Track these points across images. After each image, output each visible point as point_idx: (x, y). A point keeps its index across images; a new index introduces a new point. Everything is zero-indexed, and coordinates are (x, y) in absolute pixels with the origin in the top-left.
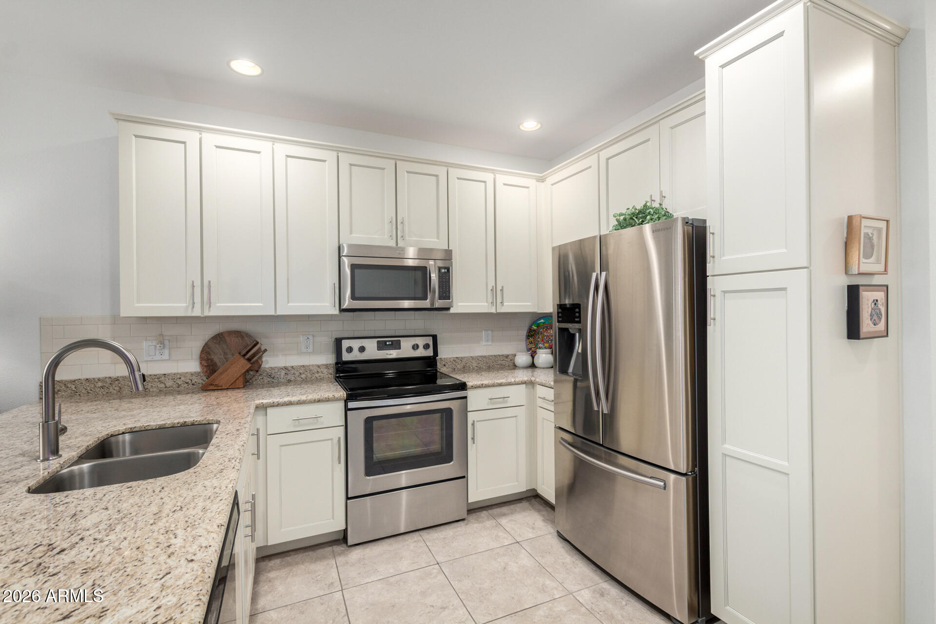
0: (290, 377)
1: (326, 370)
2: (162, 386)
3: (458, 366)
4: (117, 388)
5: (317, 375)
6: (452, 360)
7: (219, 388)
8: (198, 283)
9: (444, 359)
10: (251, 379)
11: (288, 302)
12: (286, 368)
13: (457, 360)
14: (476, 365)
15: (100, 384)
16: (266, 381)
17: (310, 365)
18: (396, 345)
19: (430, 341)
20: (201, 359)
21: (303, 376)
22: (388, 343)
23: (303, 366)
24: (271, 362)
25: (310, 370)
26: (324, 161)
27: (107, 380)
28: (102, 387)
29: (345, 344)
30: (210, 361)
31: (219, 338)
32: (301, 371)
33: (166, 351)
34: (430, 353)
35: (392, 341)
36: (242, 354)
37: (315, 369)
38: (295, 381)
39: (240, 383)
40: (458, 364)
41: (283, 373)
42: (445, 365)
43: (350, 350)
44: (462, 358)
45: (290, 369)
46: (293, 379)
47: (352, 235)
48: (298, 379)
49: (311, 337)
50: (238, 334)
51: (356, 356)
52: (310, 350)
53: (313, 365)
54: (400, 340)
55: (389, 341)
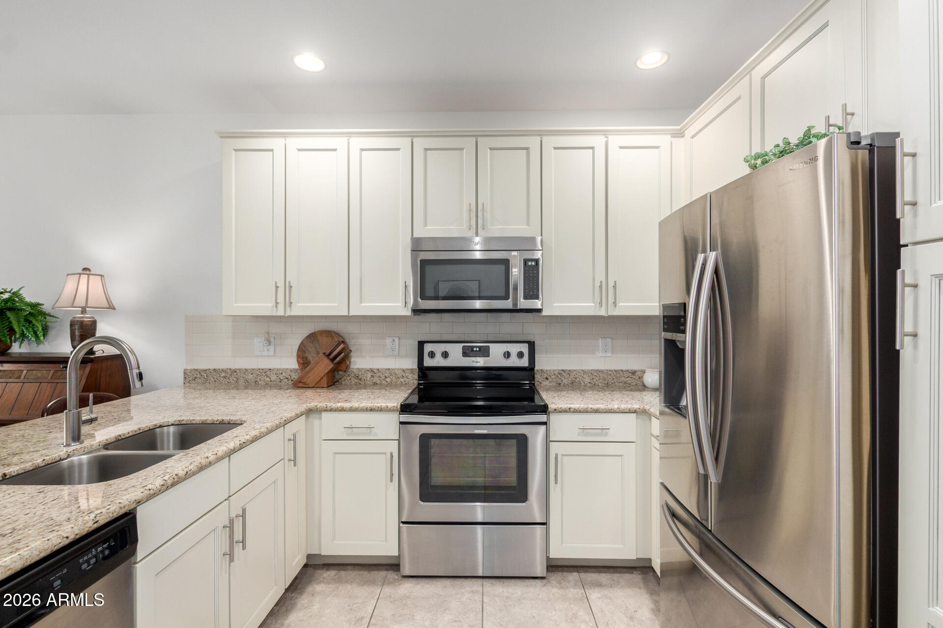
0: (376, 380)
1: (411, 375)
2: (268, 379)
3: (565, 381)
4: (235, 379)
5: (402, 380)
6: (556, 373)
7: (307, 386)
8: (281, 284)
9: (546, 371)
10: (340, 379)
11: (361, 302)
12: (372, 370)
13: (563, 373)
14: (589, 381)
15: (223, 374)
16: (353, 382)
17: (395, 369)
18: (484, 352)
19: (524, 348)
20: (298, 356)
21: (388, 380)
22: (475, 349)
23: (389, 369)
24: (359, 362)
25: (395, 374)
26: (398, 149)
27: (228, 371)
28: (225, 377)
29: (428, 348)
30: (305, 359)
31: (312, 337)
32: (386, 375)
33: (272, 348)
34: (524, 362)
35: (480, 347)
36: (327, 354)
37: (400, 374)
38: (381, 384)
39: (324, 382)
40: (565, 379)
41: (369, 375)
42: (547, 379)
43: (432, 355)
44: (569, 371)
45: (376, 371)
46: (378, 382)
47: (426, 228)
48: (383, 382)
49: (397, 340)
50: (329, 333)
51: (438, 361)
52: (396, 353)
53: (398, 369)
54: (489, 346)
55: (476, 347)
